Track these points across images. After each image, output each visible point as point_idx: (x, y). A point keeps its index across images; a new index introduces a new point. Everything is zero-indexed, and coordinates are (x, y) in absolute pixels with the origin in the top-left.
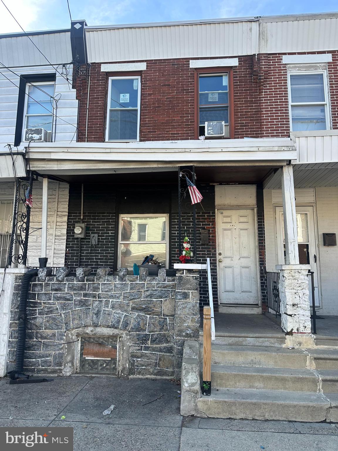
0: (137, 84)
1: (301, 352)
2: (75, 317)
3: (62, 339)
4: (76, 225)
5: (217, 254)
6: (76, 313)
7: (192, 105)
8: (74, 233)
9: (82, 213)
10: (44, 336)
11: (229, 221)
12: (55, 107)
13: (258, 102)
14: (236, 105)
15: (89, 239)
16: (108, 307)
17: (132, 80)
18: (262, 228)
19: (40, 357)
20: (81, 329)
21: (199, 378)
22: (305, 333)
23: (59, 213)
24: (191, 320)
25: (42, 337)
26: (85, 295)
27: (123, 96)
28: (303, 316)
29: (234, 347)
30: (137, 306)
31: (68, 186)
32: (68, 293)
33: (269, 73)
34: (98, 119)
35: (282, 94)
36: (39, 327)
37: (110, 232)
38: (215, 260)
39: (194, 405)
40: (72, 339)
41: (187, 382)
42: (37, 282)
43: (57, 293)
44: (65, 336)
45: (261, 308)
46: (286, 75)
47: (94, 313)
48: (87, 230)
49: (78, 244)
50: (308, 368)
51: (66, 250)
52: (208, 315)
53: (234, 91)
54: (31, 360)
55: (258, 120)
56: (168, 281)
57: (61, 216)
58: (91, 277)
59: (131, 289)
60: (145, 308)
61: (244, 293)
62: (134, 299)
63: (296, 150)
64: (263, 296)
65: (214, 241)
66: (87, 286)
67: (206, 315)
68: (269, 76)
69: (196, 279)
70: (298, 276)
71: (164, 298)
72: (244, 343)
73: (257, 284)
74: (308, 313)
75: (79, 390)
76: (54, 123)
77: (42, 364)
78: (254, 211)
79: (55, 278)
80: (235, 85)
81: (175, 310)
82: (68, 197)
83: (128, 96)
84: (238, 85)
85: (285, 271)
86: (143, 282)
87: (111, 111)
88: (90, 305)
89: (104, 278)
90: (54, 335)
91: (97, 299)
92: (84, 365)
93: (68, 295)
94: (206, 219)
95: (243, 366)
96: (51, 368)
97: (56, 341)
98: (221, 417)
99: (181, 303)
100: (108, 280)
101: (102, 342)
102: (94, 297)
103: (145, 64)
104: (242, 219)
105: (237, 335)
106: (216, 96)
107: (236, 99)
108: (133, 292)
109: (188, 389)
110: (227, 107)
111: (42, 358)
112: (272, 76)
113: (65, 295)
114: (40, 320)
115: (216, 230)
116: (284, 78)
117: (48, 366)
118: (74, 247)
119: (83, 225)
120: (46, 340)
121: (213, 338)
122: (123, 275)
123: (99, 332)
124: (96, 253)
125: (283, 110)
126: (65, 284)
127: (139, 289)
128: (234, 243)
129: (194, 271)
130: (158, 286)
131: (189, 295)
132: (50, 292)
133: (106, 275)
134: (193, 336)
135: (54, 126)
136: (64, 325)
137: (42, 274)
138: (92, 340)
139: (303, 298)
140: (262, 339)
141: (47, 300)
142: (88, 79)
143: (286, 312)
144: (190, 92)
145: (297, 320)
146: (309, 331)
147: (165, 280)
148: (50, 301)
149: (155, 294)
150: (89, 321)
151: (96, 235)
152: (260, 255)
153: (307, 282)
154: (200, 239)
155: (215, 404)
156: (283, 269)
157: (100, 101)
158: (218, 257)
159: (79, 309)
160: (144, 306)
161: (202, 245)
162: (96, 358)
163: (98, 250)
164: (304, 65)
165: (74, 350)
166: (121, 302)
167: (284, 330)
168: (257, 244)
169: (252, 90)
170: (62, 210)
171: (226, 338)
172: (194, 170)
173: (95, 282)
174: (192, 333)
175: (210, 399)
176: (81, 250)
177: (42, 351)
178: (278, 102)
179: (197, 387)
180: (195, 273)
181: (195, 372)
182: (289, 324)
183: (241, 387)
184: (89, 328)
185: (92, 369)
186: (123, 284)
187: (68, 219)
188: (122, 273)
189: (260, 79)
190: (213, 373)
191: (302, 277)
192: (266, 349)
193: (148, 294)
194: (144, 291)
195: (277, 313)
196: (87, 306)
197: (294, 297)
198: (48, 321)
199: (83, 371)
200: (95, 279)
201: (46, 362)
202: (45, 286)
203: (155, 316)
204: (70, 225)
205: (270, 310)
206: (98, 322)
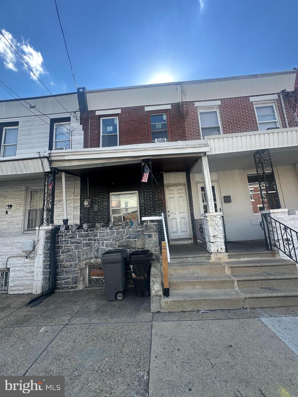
0: (117, 122)
1: (221, 264)
2: (84, 253)
3: (76, 267)
4: (85, 200)
5: (167, 212)
6: (84, 251)
7: (148, 131)
8: (84, 205)
9: (88, 193)
10: (65, 266)
11: (172, 193)
12: (71, 135)
13: (183, 127)
14: (171, 130)
15: (93, 208)
16: (103, 246)
17: (114, 119)
18: (190, 195)
19: (63, 279)
20: (88, 260)
21: (161, 287)
22: (222, 252)
23: (75, 194)
24: (155, 250)
25: (64, 267)
26: (89, 240)
27: (109, 127)
28: (220, 242)
29: (181, 264)
30: (121, 244)
31: (80, 178)
32: (79, 239)
33: (188, 112)
34: (95, 141)
35: (196, 122)
36: (62, 261)
37: (105, 203)
38: (166, 215)
39: (159, 305)
40: (83, 267)
41: (154, 290)
42: (60, 234)
43: (72, 240)
44: (78, 265)
45: (193, 240)
46: (197, 112)
47: (95, 250)
48: (92, 203)
49: (87, 211)
50: (227, 273)
51: (80, 215)
52: (164, 247)
53: (170, 122)
54: (58, 282)
55: (184, 137)
56: (139, 228)
57: (76, 196)
58: (92, 229)
59: (117, 234)
60: (126, 245)
61: (183, 232)
62: (119, 240)
63: (209, 146)
64: (194, 233)
65: (165, 204)
66: (90, 234)
67: (163, 247)
68: (188, 113)
69: (156, 225)
70: (215, 219)
71: (137, 238)
72: (187, 261)
73: (190, 227)
74: (223, 241)
75: (87, 299)
76: (71, 144)
77: (65, 284)
78: (186, 186)
79: (71, 231)
80: (170, 119)
81: (144, 245)
82: (80, 185)
83: (112, 127)
84: (172, 119)
85: (208, 217)
86: (124, 230)
87: (102, 136)
88: (92, 245)
89: (100, 229)
90: (71, 265)
91: (97, 242)
92: (91, 282)
93: (79, 240)
94: (159, 192)
95: (187, 276)
96: (70, 285)
97: (73, 269)
98: (177, 311)
99: (148, 240)
100: (102, 230)
101: (102, 267)
102: (95, 240)
103: (120, 109)
104: (180, 191)
105: (182, 256)
106: (160, 125)
107: (171, 126)
108: (118, 236)
109: (155, 294)
110: (167, 131)
111: (64, 280)
112: (190, 113)
113: (77, 241)
114: (62, 256)
115: (166, 198)
116: (196, 114)
117: (69, 285)
118: (84, 213)
119: (89, 200)
120: (67, 269)
121: (169, 261)
122: (112, 226)
123: (99, 261)
124: (98, 216)
125: (197, 131)
126: (77, 234)
127: (122, 234)
128: (176, 205)
129: (154, 221)
130: (133, 231)
131: (152, 236)
132: (68, 239)
133: (101, 227)
134: (156, 260)
135: (71, 146)
136: (78, 259)
137: (62, 229)
138: (95, 267)
139: (219, 232)
140: (197, 258)
141: (66, 244)
142: (89, 119)
143: (210, 241)
144: (146, 124)
145: (217, 245)
146: (224, 251)
147: (137, 228)
148: (68, 245)
149: (131, 236)
150: (92, 255)
151: (97, 205)
152: (191, 211)
153: (221, 222)
154: (157, 204)
155: (173, 303)
156: (207, 215)
157: (96, 131)
158: (168, 214)
159: (86, 248)
160: (125, 244)
161: (158, 207)
162: (98, 277)
163: (99, 214)
164: (206, 107)
165: (84, 273)
166: (111, 242)
167: (209, 251)
168: (188, 204)
169: (179, 121)
170: (77, 192)
171: (175, 259)
172: (150, 161)
173: (95, 232)
174: (155, 258)
175: (169, 299)
176: (89, 215)
177: (64, 276)
178: (194, 127)
179: (161, 293)
180: (155, 222)
181: (159, 283)
182: (212, 248)
183: (188, 290)
184: (93, 259)
185: (96, 284)
186: (112, 232)
187: (80, 197)
188: (111, 225)
189: (184, 115)
190: (170, 282)
191: (218, 219)
192: (200, 264)
193: (127, 237)
194: (125, 235)
195: (203, 242)
196: (91, 246)
197: (214, 232)
198: (67, 257)
199: (91, 286)
200: (95, 230)
201: (67, 282)
202: (64, 236)
203: (132, 250)
204: (82, 200)
205: (198, 241)
206: (98, 255)
